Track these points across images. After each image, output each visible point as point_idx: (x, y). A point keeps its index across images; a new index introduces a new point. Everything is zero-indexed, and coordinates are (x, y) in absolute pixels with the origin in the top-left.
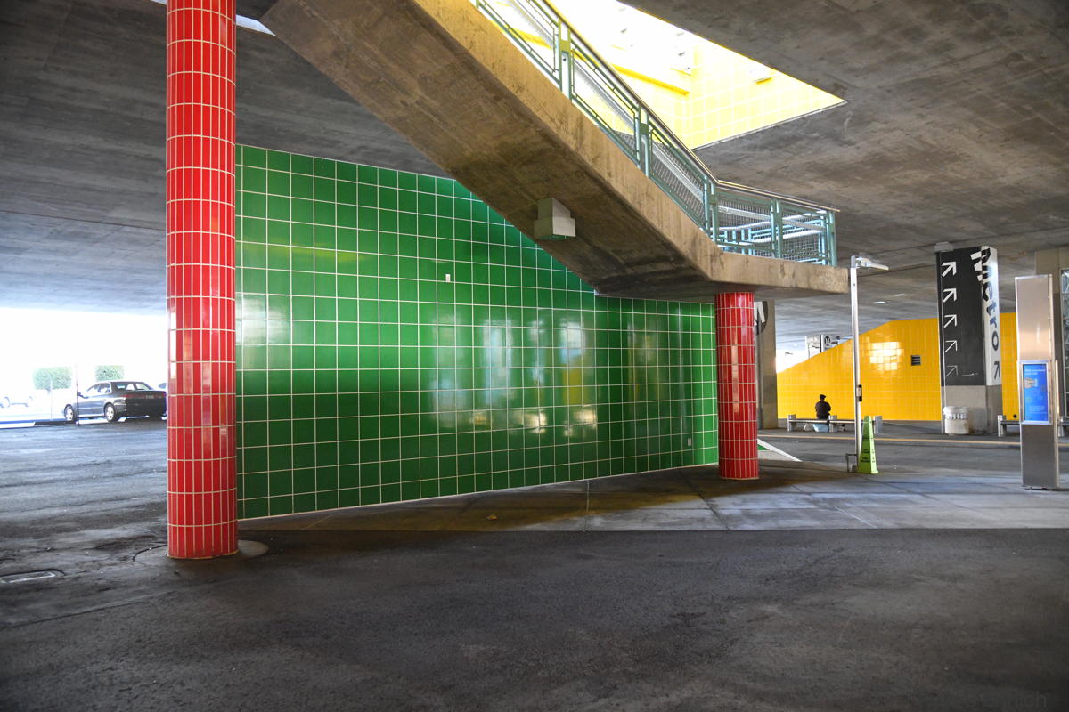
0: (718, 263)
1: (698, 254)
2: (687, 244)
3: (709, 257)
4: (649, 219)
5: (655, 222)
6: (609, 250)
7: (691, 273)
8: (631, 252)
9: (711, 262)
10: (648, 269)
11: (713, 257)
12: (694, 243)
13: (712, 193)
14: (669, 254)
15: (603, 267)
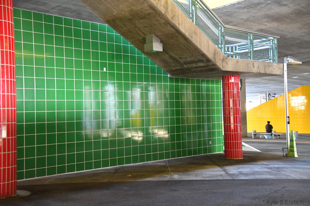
0: (225, 62)
1: (217, 59)
2: (212, 55)
3: (221, 60)
4: (196, 44)
5: (198, 45)
6: (177, 57)
7: (213, 67)
8: (187, 58)
9: (222, 62)
10: (194, 65)
11: (223, 60)
12: (215, 54)
13: (223, 31)
14: (204, 59)
15: (173, 64)
